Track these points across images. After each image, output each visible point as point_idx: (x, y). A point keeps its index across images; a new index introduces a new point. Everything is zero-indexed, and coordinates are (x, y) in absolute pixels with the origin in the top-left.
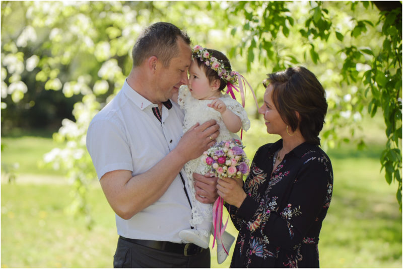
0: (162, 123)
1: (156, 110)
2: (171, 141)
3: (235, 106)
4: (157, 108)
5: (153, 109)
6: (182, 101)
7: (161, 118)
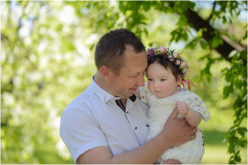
0: (126, 112)
1: (119, 102)
2: (136, 128)
3: (194, 100)
4: (120, 100)
5: (116, 101)
6: (145, 98)
7: (125, 109)
